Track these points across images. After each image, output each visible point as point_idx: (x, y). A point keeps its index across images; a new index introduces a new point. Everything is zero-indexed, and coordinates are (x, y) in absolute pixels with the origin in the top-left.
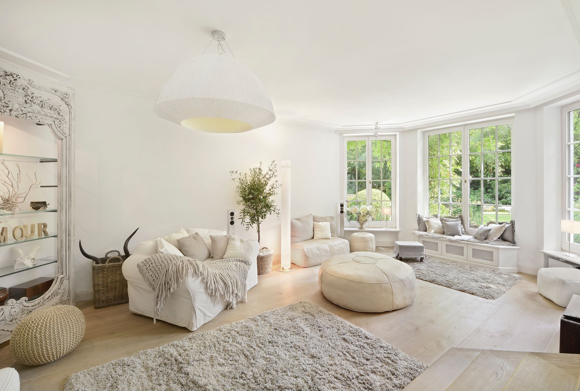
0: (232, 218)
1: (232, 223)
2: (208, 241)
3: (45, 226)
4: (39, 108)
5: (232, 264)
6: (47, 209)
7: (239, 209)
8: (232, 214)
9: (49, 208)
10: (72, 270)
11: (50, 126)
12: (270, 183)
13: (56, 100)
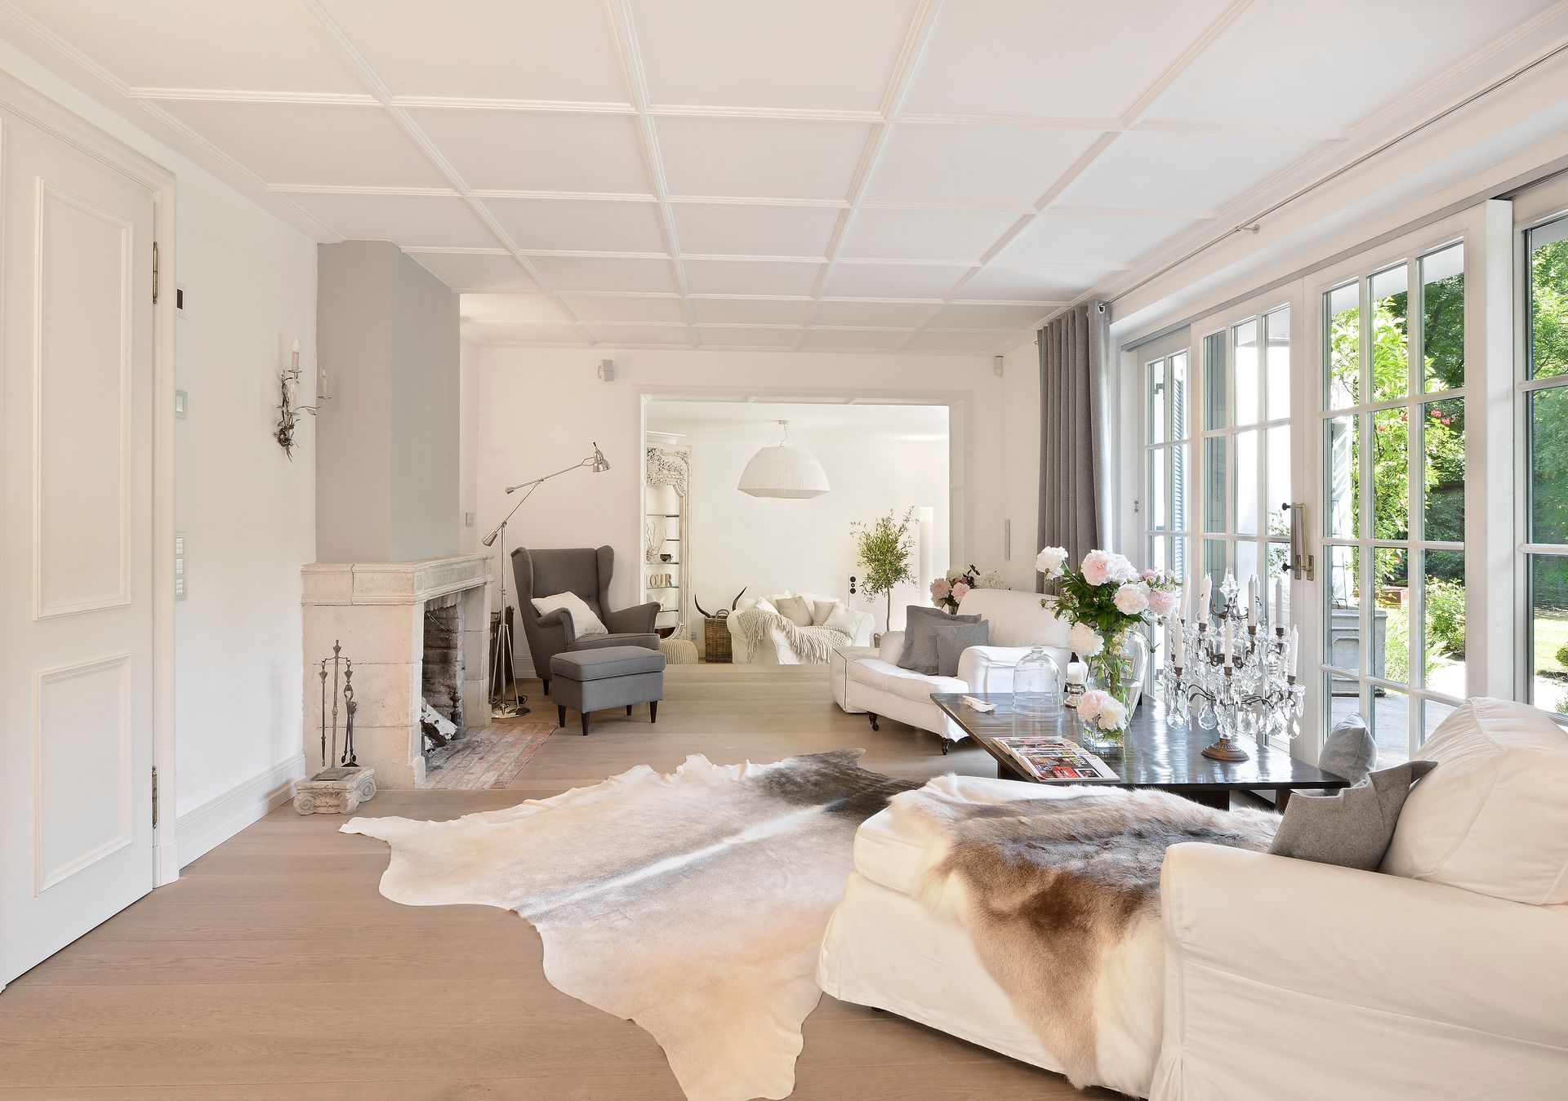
0: (853, 585)
1: (853, 591)
2: (812, 608)
3: (670, 577)
4: (667, 472)
5: (827, 632)
6: (672, 561)
7: (864, 572)
8: (853, 579)
9: (673, 560)
10: (689, 621)
11: (674, 486)
12: (901, 540)
13: (678, 461)
